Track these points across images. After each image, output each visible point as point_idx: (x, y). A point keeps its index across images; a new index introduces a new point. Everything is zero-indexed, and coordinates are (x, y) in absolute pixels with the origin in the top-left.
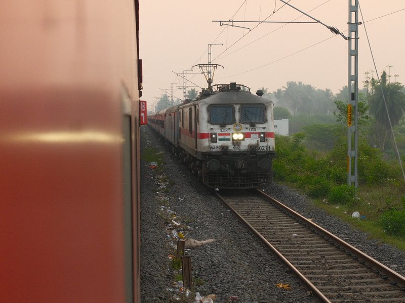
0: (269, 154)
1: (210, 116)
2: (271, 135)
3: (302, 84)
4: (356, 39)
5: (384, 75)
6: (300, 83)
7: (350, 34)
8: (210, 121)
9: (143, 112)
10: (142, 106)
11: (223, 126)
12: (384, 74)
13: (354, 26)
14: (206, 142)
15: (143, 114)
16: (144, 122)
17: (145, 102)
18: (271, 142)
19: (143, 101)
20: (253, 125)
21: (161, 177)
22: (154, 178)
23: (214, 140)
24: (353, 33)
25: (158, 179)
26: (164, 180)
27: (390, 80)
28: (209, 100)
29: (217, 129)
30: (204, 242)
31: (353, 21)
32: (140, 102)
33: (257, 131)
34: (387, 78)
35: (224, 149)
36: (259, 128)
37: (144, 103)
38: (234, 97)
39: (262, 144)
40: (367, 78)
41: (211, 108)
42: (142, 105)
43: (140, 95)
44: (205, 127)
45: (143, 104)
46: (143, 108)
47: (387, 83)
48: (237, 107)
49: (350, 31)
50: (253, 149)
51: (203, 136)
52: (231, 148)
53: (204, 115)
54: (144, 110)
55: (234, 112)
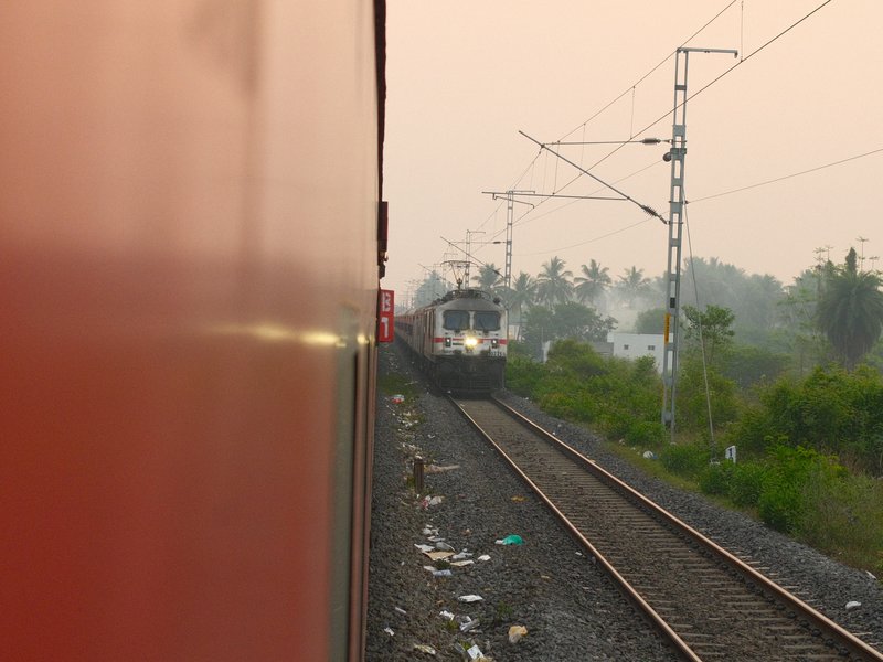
0: (501, 360)
1: (445, 321)
2: (502, 342)
3: (718, 262)
4: (680, 224)
5: (852, 257)
6: (714, 261)
7: (672, 217)
8: (445, 327)
9: (386, 314)
10: (385, 302)
11: (457, 331)
12: (852, 254)
13: (677, 207)
14: (440, 346)
15: (385, 320)
16: (386, 335)
17: (392, 293)
18: (503, 349)
19: (385, 291)
20: (486, 332)
21: (409, 414)
22: (397, 415)
23: (448, 345)
24: (676, 216)
25: (403, 416)
26: (412, 419)
27: (863, 267)
28: (447, 306)
29: (451, 334)
30: (446, 468)
31: (676, 199)
32: (380, 292)
33: (491, 337)
34: (858, 262)
35: (458, 353)
36: (492, 334)
37: (388, 295)
38: (471, 303)
39: (494, 350)
40: (820, 259)
41: (447, 314)
42: (384, 298)
43: (382, 273)
44: (440, 332)
45: (387, 298)
46: (386, 306)
47: (859, 271)
48: (472, 314)
49: (672, 213)
50: (485, 354)
51: (439, 340)
52: (464, 352)
53: (440, 320)
54: (388, 310)
55: (469, 318)
